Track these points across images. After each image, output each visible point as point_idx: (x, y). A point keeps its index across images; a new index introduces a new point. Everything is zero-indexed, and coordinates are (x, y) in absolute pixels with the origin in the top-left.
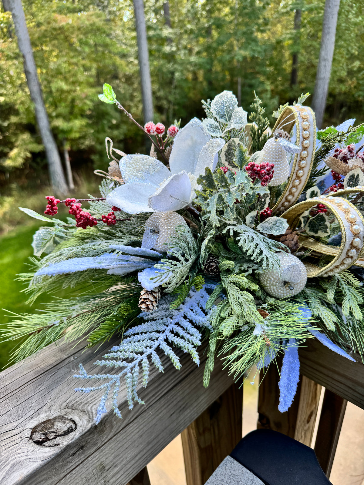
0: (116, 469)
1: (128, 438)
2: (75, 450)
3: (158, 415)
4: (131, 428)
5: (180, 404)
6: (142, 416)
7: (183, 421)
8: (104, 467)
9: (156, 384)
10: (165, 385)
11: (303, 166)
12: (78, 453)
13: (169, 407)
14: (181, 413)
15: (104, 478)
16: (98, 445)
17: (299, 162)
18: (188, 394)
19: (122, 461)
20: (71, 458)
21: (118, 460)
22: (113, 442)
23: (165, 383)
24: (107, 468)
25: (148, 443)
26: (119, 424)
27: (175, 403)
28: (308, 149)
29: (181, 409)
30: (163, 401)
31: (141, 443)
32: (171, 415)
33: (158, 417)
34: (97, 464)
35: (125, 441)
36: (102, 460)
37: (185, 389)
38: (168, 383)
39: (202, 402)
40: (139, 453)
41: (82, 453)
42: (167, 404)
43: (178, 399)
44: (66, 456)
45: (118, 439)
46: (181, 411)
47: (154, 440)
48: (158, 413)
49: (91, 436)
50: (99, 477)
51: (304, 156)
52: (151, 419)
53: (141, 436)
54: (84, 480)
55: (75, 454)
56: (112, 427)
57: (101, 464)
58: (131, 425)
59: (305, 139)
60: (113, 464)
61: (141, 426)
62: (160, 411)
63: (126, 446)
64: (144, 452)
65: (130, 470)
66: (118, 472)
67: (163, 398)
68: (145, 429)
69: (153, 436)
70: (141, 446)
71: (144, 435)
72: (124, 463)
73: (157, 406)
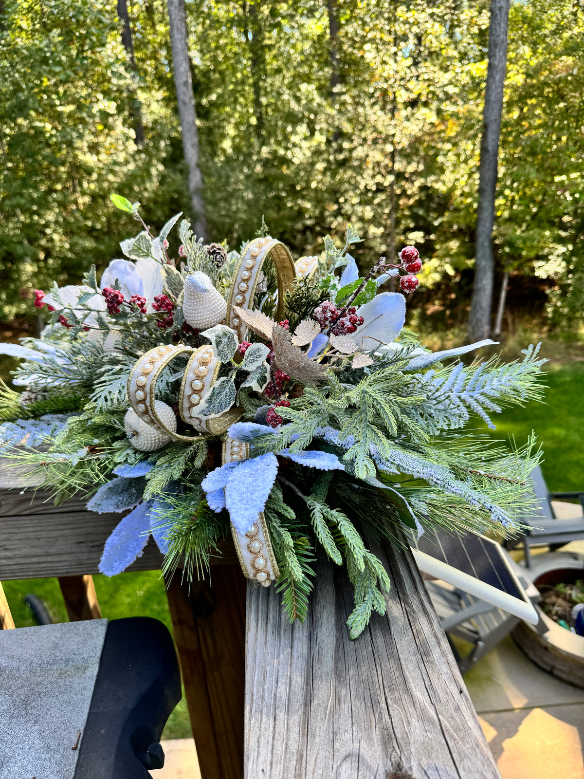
32: (80, 542)
33: (59, 532)
45: (9, 523)
52: (49, 528)
53: (38, 539)
58: (22, 518)
59: (243, 280)
60: (5, 545)
61: (38, 529)
62: (61, 527)
63: (19, 536)
64: (43, 559)
65: (25, 566)
66: (10, 558)
67: (65, 515)
68: (43, 534)
69: (53, 550)
70: (38, 551)
71: (42, 541)
72: (17, 552)
73: (57, 519)
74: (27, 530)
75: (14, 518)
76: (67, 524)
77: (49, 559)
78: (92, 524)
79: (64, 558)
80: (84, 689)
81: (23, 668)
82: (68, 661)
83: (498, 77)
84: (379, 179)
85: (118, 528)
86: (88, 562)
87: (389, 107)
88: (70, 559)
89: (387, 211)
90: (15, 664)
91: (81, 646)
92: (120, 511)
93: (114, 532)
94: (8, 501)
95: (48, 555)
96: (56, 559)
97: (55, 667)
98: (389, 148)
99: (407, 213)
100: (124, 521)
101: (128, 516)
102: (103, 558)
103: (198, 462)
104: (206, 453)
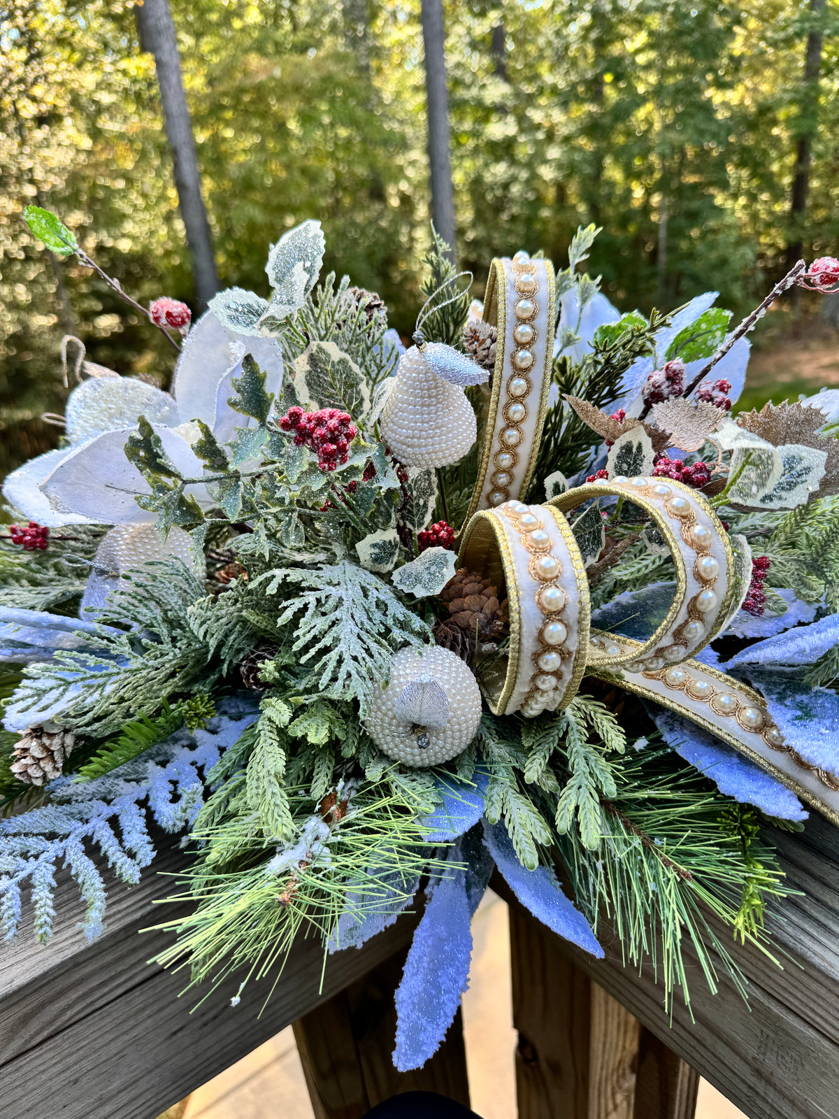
1: (30, 1085)
3: (126, 1033)
4: (37, 1063)
7: (216, 1049)
9: (109, 958)
11: (517, 417)
13: (165, 1013)
14: (205, 1029)
17: (507, 406)
25: (100, 1098)
28: (531, 375)
29: (205, 1019)
31: (78, 1099)
32: (175, 1033)
33: (126, 1038)
42: (155, 1007)
46: (205, 1024)
47: (119, 1092)
48: (126, 1027)
51: (518, 392)
52: (101, 1041)
53: (76, 1082)
58: (33, 1054)
59: (521, 345)
61: (73, 1058)
62: (132, 1022)
63: (25, 1103)
67: (137, 992)
68: (87, 1064)
69: (116, 1084)
70: (79, 1107)
71: (84, 1080)
73: (120, 1009)
74: (44, 1077)
76: (143, 1009)
79: (143, 1085)
83: (174, 80)
84: (24, 240)
85: (413, 954)
86: (196, 1063)
87: (12, 125)
88: (155, 1080)
89: (52, 288)
93: (407, 969)
95: (102, 1102)
96: (125, 1098)
98: (30, 191)
99: (84, 289)
100: (420, 934)
101: (425, 921)
102: (400, 1038)
103: (616, 739)
104: (611, 716)
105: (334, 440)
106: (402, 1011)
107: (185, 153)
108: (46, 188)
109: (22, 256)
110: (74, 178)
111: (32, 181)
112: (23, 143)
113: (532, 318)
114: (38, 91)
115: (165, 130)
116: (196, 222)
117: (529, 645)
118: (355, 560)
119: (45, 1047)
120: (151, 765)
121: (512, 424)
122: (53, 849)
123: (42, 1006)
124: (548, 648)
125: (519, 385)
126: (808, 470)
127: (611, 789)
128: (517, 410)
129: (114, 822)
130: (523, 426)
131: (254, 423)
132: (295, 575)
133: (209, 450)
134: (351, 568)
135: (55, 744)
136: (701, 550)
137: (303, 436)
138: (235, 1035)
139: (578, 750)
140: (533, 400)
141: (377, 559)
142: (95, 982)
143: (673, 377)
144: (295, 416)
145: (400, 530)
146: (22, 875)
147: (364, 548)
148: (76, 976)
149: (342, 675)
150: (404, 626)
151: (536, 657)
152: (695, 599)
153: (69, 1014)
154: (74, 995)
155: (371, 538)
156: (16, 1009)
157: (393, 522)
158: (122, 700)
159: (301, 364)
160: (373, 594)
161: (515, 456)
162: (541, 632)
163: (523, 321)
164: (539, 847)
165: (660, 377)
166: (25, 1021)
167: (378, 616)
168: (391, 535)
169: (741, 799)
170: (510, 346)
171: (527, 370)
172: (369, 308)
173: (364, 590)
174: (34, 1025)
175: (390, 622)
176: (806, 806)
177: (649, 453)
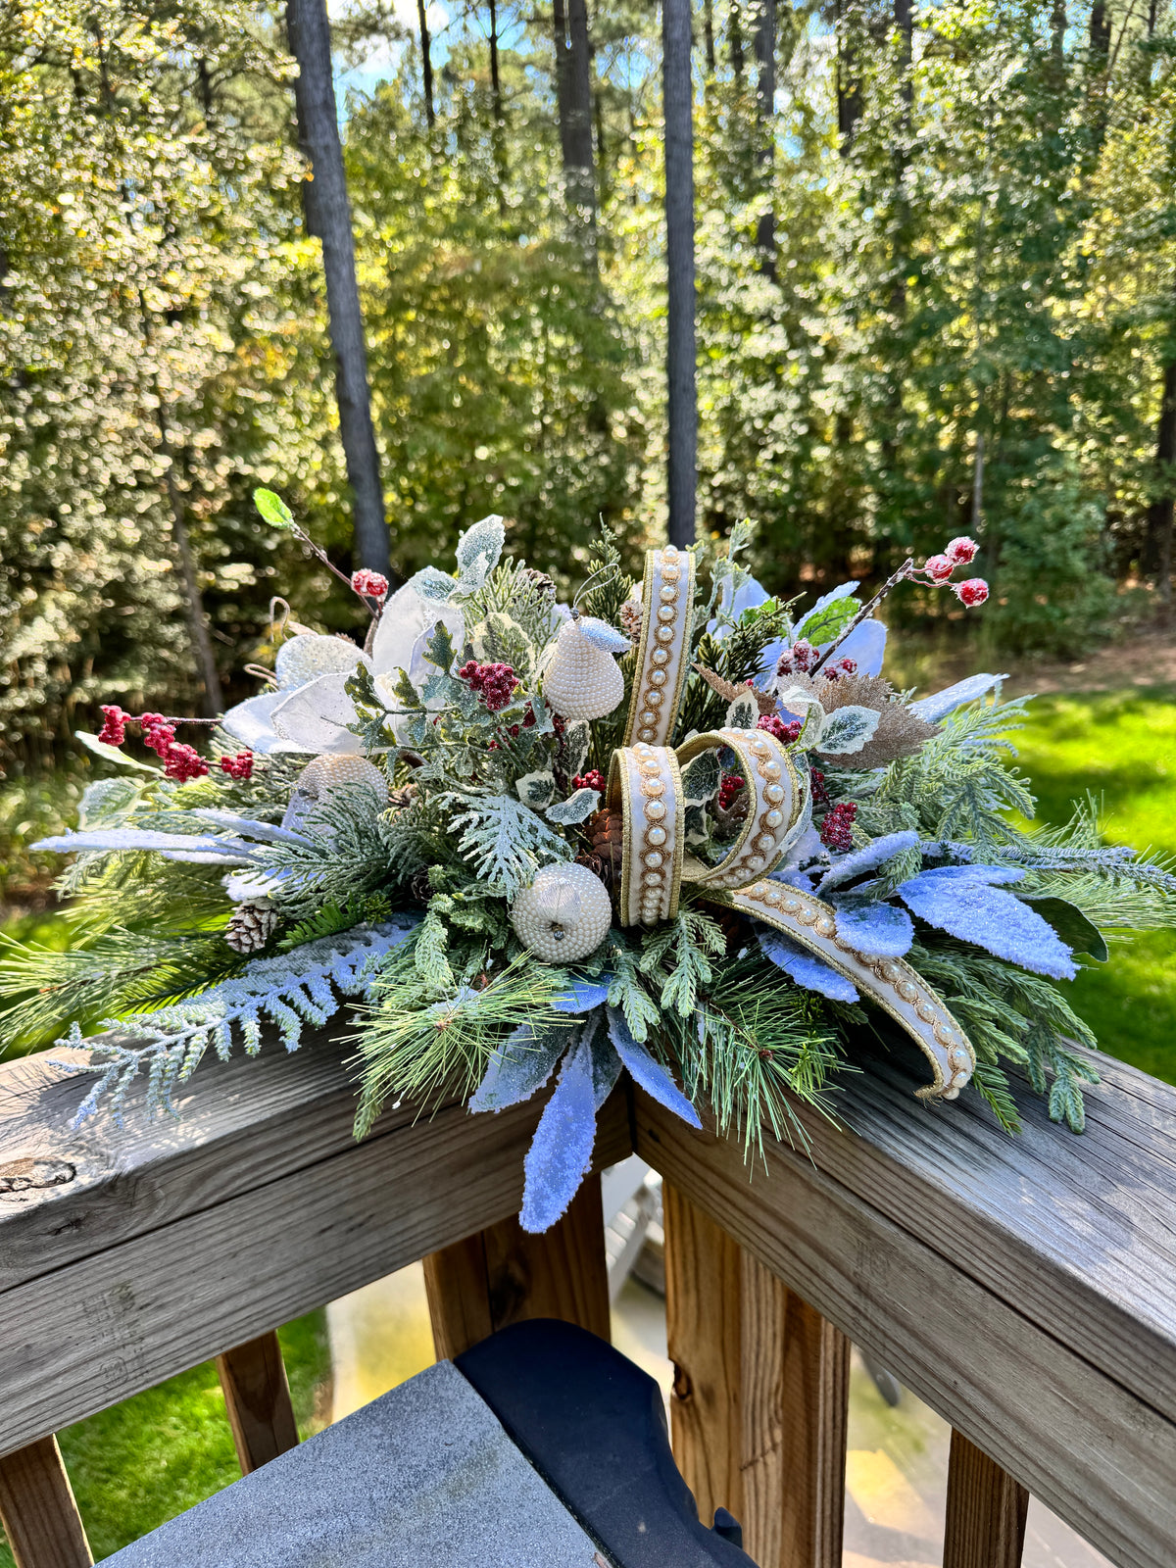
0: (163, 1316)
1: (199, 1246)
2: (58, 1222)
3: (282, 1217)
4: (206, 1224)
5: (350, 1209)
6: (237, 1202)
7: (359, 1259)
8: (131, 1297)
9: (277, 1136)
10: (302, 1146)
11: (658, 681)
12: (67, 1232)
13: (317, 1206)
14: (352, 1235)
15: (130, 1325)
16: (119, 1235)
17: (651, 671)
18: (374, 1191)
19: (181, 1299)
20: (49, 1238)
21: (168, 1294)
22: (158, 1240)
23: (304, 1139)
24: (140, 1301)
25: (253, 1280)
26: (173, 1200)
27: (333, 1201)
28: (671, 647)
29: (353, 1223)
30: (297, 1184)
31: (234, 1274)
32: (323, 1231)
33: (282, 1222)
34: (114, 1281)
35: (188, 1251)
36: (125, 1276)
37: (363, 1173)
38: (310, 1142)
39: (419, 1229)
40: (228, 1298)
41: (78, 1236)
42: (310, 1198)
43: (344, 1195)
44: (38, 1228)
45: (171, 1239)
46: (352, 1229)
47: (271, 1278)
48: (283, 1211)
49: (100, 1204)
50: (119, 1316)
51: (660, 660)
52: (261, 1220)
53: (235, 1255)
54: (80, 1307)
55: (58, 1231)
56: (154, 1202)
57: (124, 1286)
58: (204, 1216)
59: (663, 623)
60: (157, 1298)
61: (235, 1230)
62: (288, 1208)
63: (192, 1264)
64: (243, 1300)
65: (203, 1332)
66: (168, 1326)
67: (296, 1177)
68: (246, 1240)
69: (269, 1268)
70: (235, 1283)
71: (243, 1255)
72: (184, 1306)
73: (279, 1191)
74: (211, 1241)
75: (184, 1223)
76: (299, 1197)
77: (258, 1293)
78: (350, 1179)
79: (290, 1278)
80: (526, 1489)
81: (363, 1522)
82: (444, 1463)
83: (344, 272)
84: (139, 462)
85: (542, 1126)
86: (339, 1269)
87: (136, 319)
88: (302, 1276)
89: (168, 526)
90: (339, 1523)
91: (445, 1426)
92: (527, 1096)
93: (536, 1138)
94: (173, 1187)
95: (255, 1284)
96: (274, 1285)
97: (428, 1486)
98: (151, 402)
99: (209, 527)
100: (549, 1109)
101: (555, 1098)
102: (527, 1198)
103: (719, 945)
104: (718, 927)
105: (499, 687)
106: (530, 1173)
107: (352, 362)
108: (172, 398)
109: (133, 482)
110: (209, 388)
111: (154, 390)
112: (148, 342)
113: (674, 600)
114: (172, 279)
115: (329, 332)
116: (361, 449)
117: (637, 845)
118: (516, 796)
119: (217, 1210)
120: (334, 952)
121: (656, 688)
122: (256, 1001)
123: (218, 1169)
124: (652, 848)
125: (661, 655)
126: (865, 725)
127: (707, 976)
128: (658, 676)
129: (305, 987)
130: (664, 689)
131: (440, 671)
132: (462, 799)
133: (405, 690)
134: (511, 802)
135: (264, 919)
136: (771, 780)
137: (477, 684)
138: (380, 1249)
139: (685, 952)
140: (672, 668)
141: (533, 797)
142: (262, 1157)
143: (800, 655)
144: (472, 668)
145: (556, 775)
146: (231, 1017)
147: (523, 786)
148: (250, 1145)
149: (495, 870)
150: (550, 845)
151: (643, 856)
152: (765, 816)
153: (239, 1183)
154: (244, 1165)
155: (529, 777)
156: (197, 1165)
157: (549, 763)
158: (318, 890)
159: (480, 630)
160: (527, 821)
161: (657, 714)
162: (646, 834)
163: (666, 603)
164: (649, 1026)
165: (789, 654)
166: (203, 1178)
167: (529, 837)
168: (547, 776)
169: (809, 987)
170: (654, 623)
171: (668, 642)
172: (541, 586)
173: (520, 818)
174: (210, 1186)
175: (539, 841)
176: (859, 991)
177: (756, 712)
